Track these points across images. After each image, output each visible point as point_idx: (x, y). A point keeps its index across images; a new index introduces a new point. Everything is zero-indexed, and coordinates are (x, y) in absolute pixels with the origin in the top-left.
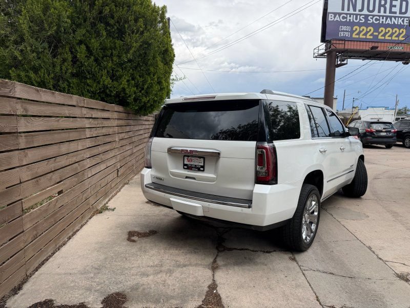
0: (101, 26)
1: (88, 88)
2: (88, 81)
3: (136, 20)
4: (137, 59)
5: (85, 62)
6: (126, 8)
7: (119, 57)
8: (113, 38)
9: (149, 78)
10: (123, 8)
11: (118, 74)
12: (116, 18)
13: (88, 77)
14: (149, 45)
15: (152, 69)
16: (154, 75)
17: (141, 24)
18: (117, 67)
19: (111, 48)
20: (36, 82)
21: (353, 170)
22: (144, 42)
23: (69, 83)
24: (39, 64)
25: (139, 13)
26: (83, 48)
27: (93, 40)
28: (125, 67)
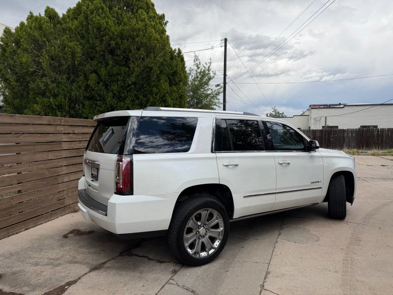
0: (109, 57)
1: (98, 108)
2: (98, 102)
3: (138, 49)
4: (141, 82)
5: (95, 87)
6: (130, 40)
7: (124, 81)
8: (120, 66)
9: (152, 98)
10: (127, 40)
11: (123, 95)
12: (122, 49)
13: (98, 99)
14: (151, 69)
15: (154, 89)
16: (156, 95)
17: (142, 52)
18: (124, 89)
19: (118, 74)
20: (56, 106)
21: (321, 188)
22: (146, 67)
23: (84, 105)
24: (58, 91)
25: (141, 43)
26: (93, 76)
27: (102, 69)
28: (130, 89)
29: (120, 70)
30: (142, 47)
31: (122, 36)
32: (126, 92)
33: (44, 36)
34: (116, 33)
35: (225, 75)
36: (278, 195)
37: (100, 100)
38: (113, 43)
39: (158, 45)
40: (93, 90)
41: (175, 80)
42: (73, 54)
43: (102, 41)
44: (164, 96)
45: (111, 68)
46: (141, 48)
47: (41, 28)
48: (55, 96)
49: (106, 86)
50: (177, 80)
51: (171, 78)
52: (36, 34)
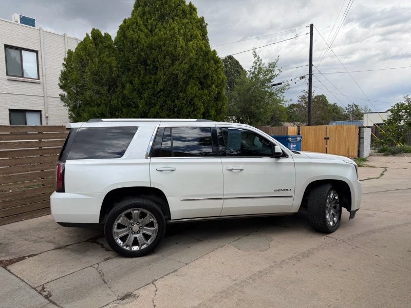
0: (141, 67)
3: (164, 58)
5: (130, 96)
7: (154, 89)
8: (151, 74)
10: (155, 50)
11: (153, 101)
12: (151, 59)
14: (177, 75)
15: (181, 94)
16: (183, 99)
17: (168, 60)
18: (154, 96)
19: (150, 82)
20: (99, 114)
21: (291, 196)
22: (172, 74)
23: (122, 112)
24: (101, 101)
25: (167, 52)
26: (128, 86)
27: (136, 79)
28: (160, 96)
29: (151, 78)
30: (168, 55)
31: (151, 47)
32: (156, 98)
33: (89, 55)
34: (145, 45)
35: (311, 65)
36: (225, 201)
37: (135, 107)
38: (143, 54)
39: (181, 52)
40: (129, 99)
41: (207, 83)
42: (111, 68)
43: (134, 54)
44: (192, 99)
45: (143, 78)
46: (167, 57)
47: (85, 49)
48: (99, 105)
49: (140, 93)
50: (209, 82)
51: (203, 81)
52: (82, 54)
